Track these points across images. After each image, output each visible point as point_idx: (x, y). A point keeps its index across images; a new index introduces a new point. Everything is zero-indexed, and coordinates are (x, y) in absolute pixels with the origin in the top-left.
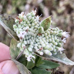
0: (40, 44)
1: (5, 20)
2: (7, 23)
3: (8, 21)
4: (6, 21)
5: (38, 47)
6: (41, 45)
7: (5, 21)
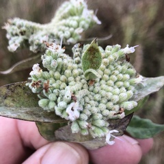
0: (106, 100)
1: (5, 98)
2: (13, 100)
3: (11, 97)
4: (9, 98)
5: (107, 109)
6: (109, 101)
7: (7, 101)
